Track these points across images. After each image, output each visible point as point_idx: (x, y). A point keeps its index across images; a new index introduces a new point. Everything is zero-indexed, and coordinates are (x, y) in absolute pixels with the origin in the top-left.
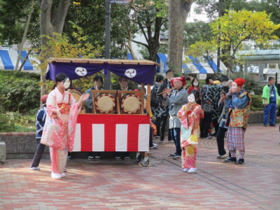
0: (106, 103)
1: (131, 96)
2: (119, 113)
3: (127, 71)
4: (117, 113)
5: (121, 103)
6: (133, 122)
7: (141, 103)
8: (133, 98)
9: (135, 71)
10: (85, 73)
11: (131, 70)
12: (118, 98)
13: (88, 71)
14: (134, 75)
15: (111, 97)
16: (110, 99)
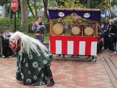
0: (76, 31)
1: (88, 27)
2: (82, 36)
3: (85, 14)
4: (81, 36)
5: (84, 31)
6: (88, 41)
7: (94, 31)
8: (90, 28)
9: (89, 14)
10: (63, 15)
11: (87, 14)
12: (82, 28)
13: (65, 14)
14: (88, 16)
15: (79, 27)
16: (78, 28)
